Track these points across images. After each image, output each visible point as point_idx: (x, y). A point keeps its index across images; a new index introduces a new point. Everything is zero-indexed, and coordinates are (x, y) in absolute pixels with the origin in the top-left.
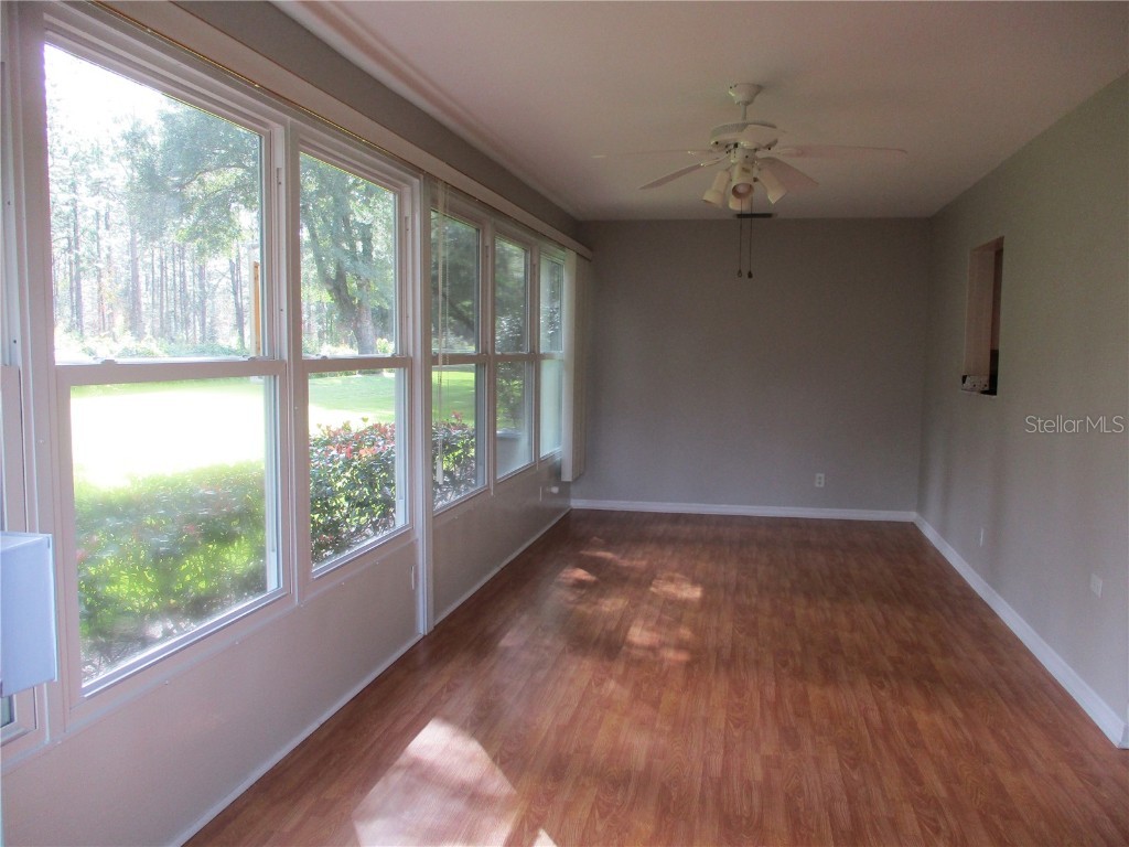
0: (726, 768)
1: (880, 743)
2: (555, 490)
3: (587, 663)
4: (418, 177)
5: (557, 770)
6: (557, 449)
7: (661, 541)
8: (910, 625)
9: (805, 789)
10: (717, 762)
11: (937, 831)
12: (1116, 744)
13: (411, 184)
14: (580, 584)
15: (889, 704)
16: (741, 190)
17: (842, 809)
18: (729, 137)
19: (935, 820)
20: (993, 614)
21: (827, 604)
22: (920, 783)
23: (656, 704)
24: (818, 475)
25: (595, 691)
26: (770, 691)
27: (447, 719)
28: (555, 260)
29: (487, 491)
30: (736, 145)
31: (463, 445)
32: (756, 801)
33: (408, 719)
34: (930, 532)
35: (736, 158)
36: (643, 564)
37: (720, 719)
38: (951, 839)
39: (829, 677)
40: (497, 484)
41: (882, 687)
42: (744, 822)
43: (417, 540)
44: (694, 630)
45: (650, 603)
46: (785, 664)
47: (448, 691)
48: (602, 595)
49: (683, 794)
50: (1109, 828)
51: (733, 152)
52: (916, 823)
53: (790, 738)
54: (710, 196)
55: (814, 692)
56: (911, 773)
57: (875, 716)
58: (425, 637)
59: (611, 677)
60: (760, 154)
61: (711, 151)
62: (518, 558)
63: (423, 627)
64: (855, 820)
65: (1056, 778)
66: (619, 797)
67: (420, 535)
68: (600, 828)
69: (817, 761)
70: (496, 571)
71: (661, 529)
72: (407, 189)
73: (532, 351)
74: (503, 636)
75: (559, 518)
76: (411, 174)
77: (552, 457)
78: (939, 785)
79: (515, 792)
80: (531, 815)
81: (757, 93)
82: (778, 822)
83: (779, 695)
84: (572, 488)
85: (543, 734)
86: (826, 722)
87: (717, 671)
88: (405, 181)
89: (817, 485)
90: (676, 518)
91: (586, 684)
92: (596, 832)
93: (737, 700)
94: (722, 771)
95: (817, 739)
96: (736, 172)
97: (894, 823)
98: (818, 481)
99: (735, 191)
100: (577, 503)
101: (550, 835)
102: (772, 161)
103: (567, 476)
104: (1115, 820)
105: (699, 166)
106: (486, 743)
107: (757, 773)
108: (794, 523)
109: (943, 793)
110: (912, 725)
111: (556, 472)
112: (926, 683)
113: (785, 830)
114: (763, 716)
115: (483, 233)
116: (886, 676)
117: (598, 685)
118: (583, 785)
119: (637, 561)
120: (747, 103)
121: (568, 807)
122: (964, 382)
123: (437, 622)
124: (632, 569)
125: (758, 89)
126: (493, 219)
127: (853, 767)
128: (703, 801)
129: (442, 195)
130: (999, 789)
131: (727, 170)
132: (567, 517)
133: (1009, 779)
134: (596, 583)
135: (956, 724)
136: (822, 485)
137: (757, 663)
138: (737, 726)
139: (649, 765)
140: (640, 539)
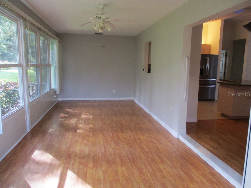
0: (105, 151)
1: (135, 142)
2: (55, 96)
3: (71, 134)
4: (22, 20)
5: (69, 156)
6: (55, 87)
7: (82, 107)
8: (136, 120)
9: (122, 153)
10: (103, 150)
11: (148, 157)
12: (176, 138)
13: (20, 21)
14: (64, 117)
15: (135, 135)
16: (102, 28)
17: (130, 156)
18: (100, 16)
19: (147, 155)
20: (151, 116)
21: (119, 117)
22: (144, 149)
23: (88, 140)
24: (114, 91)
25: (74, 139)
26: (111, 135)
27: (40, 149)
28: (53, 42)
29: (41, 97)
30: (101, 18)
31: (32, 86)
32: (113, 157)
33: (30, 151)
34: (137, 101)
35: (101, 20)
36: (78, 112)
37: (102, 142)
38: (151, 158)
39: (122, 131)
40: (43, 95)
41: (133, 132)
42: (111, 161)
43: (26, 109)
44: (93, 124)
45: (82, 120)
46: (113, 130)
47: (38, 143)
48: (70, 119)
49: (97, 158)
50: (178, 153)
51: (100, 19)
52: (144, 157)
53: (117, 144)
54: (95, 29)
55: (120, 134)
56: (141, 148)
57: (133, 138)
58: (29, 132)
59: (76, 136)
60: (106, 20)
61: (95, 19)
62: (48, 112)
63: (28, 130)
64: (133, 157)
65: (167, 145)
66: (84, 160)
67: (27, 108)
68: (81, 167)
69: (123, 148)
70: (44, 116)
71: (81, 104)
72: (19, 22)
73: (49, 64)
74: (49, 130)
75: (56, 103)
76: (20, 19)
77: (54, 89)
78: (147, 149)
79: (60, 163)
80: (65, 167)
81: (105, 6)
82: (118, 160)
83: (113, 136)
84: (59, 96)
85: (64, 149)
86: (123, 140)
87: (99, 132)
88: (19, 20)
89: (113, 93)
90: (83, 101)
91: (71, 138)
92: (81, 168)
93: (105, 138)
94: (105, 152)
95: (122, 143)
96: (101, 23)
97: (140, 157)
98: (113, 92)
99: (101, 28)
100: (60, 99)
101: (71, 170)
102: (108, 22)
103: (58, 93)
104: (178, 151)
105: (92, 22)
106: (51, 153)
107: (112, 151)
108: (109, 101)
109: (148, 150)
110: (140, 139)
111: (55, 92)
112: (141, 130)
113: (120, 161)
114: (111, 140)
115: (37, 35)
116: (134, 130)
117: (74, 138)
118: (76, 159)
119: (77, 111)
120: (103, 8)
121: (73, 164)
122: (143, 70)
123: (32, 128)
124: (76, 113)
125: (105, 5)
126: (39, 31)
127: (130, 148)
128: (102, 158)
129: (28, 25)
130: (158, 148)
131: (99, 23)
132: (58, 103)
133: (159, 146)
134: (68, 117)
135: (148, 137)
136: (114, 93)
137: (107, 130)
138: (106, 143)
139: (89, 153)
140: (76, 107)
